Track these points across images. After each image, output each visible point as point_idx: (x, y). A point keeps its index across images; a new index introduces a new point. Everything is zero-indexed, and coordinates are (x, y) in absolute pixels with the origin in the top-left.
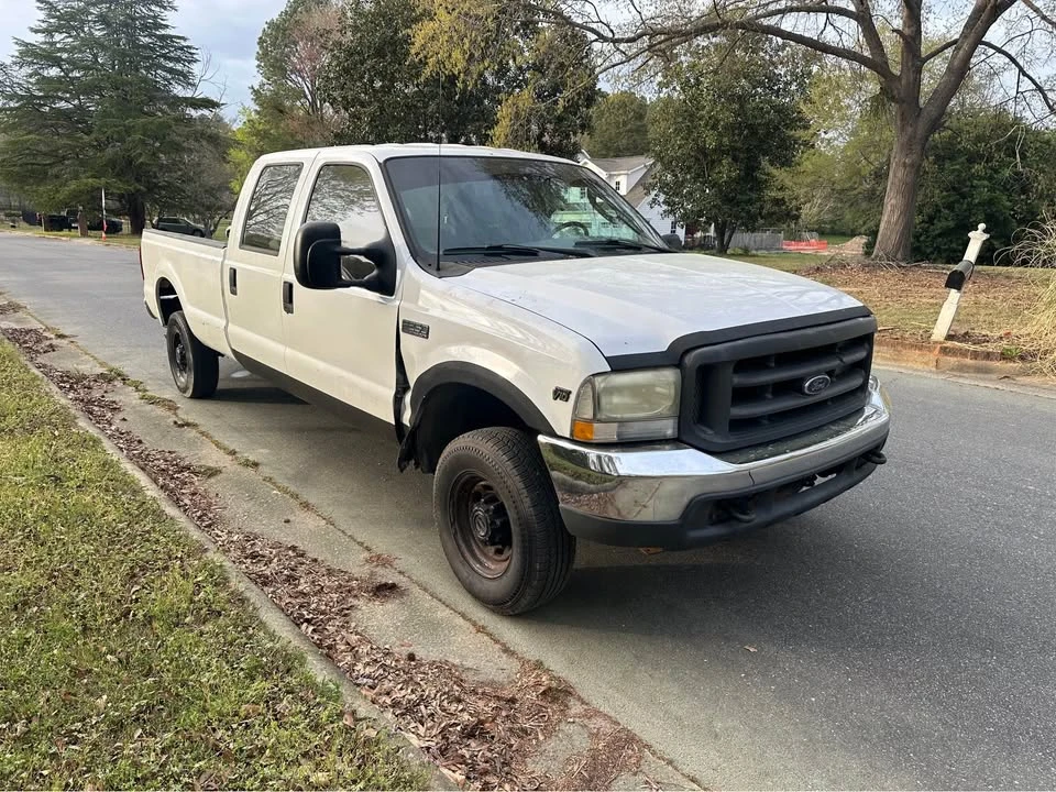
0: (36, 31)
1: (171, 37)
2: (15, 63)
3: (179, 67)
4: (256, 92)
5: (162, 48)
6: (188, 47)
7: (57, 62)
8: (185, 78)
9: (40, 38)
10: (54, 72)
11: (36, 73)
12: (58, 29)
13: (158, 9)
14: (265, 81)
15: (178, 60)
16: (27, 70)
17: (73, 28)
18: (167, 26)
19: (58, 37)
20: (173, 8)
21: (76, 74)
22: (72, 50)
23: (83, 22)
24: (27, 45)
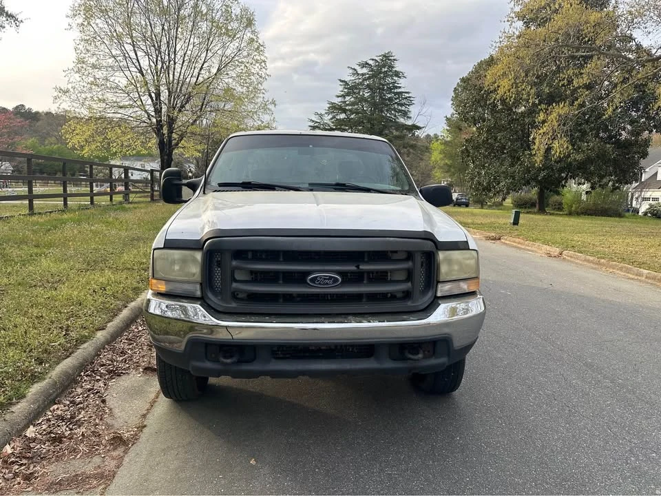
0: (338, 97)
1: (402, 93)
2: (326, 113)
3: (403, 108)
4: (448, 119)
5: (396, 99)
6: (409, 97)
7: (344, 111)
8: (405, 114)
9: (340, 99)
10: (342, 116)
11: (334, 117)
12: (348, 94)
13: (396, 78)
14: (455, 112)
15: (402, 105)
16: (330, 116)
17: (355, 93)
18: (400, 87)
19: (348, 98)
20: (404, 77)
21: (352, 116)
22: (352, 104)
23: (360, 89)
24: (333, 103)
